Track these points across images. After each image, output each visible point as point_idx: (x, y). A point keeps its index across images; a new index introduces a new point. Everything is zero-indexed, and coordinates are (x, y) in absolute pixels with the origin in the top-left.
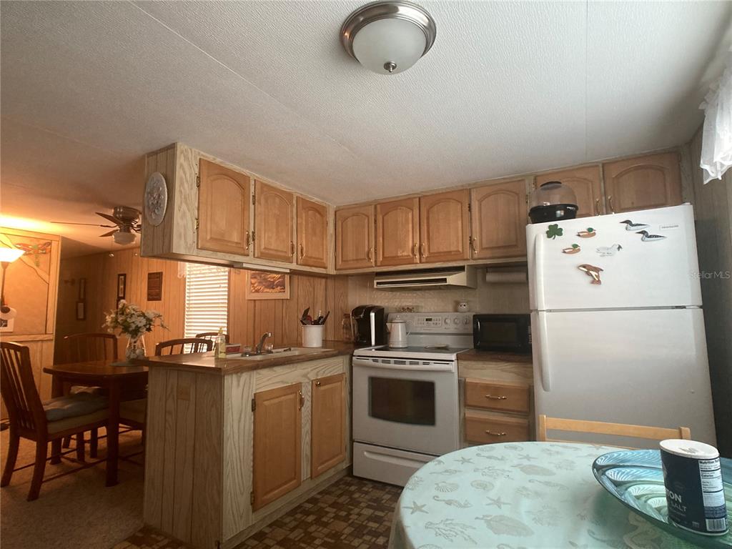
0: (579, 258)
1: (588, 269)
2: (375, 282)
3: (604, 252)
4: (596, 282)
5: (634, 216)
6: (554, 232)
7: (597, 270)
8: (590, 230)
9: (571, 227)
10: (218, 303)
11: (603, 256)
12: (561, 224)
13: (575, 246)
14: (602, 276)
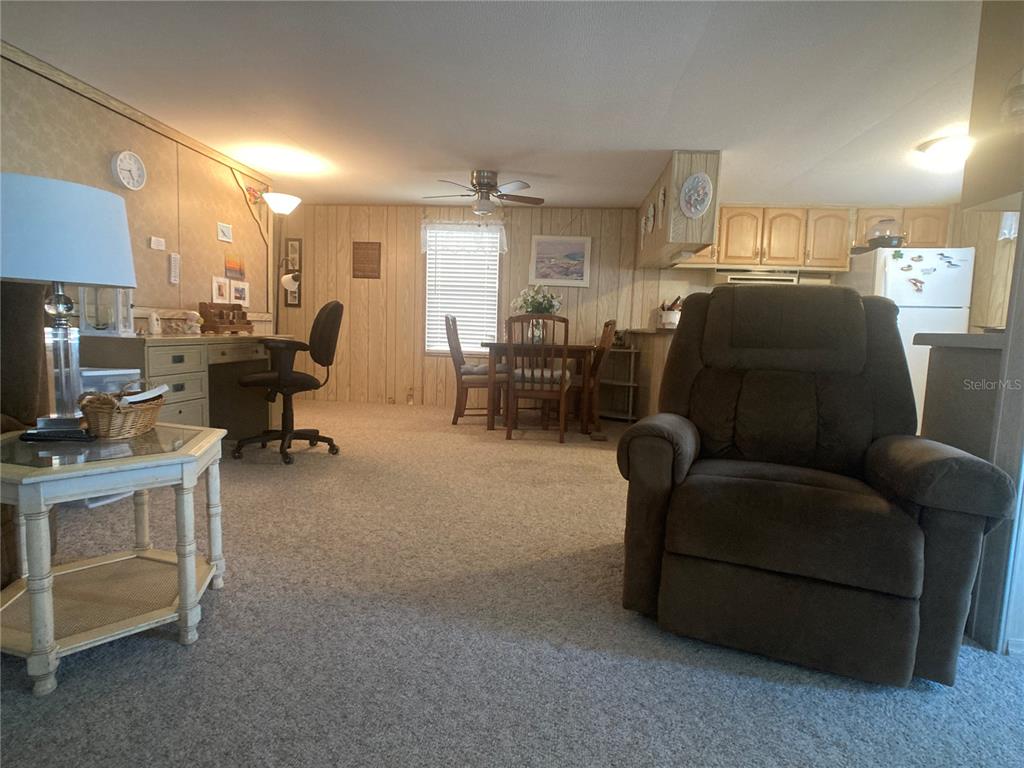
0: (913, 274)
1: (916, 282)
2: (729, 277)
3: (926, 272)
4: (919, 290)
5: (947, 251)
6: (897, 256)
7: (922, 283)
8: (920, 257)
9: (909, 253)
10: (483, 291)
11: (925, 274)
12: (902, 250)
13: (909, 266)
14: (924, 287)
